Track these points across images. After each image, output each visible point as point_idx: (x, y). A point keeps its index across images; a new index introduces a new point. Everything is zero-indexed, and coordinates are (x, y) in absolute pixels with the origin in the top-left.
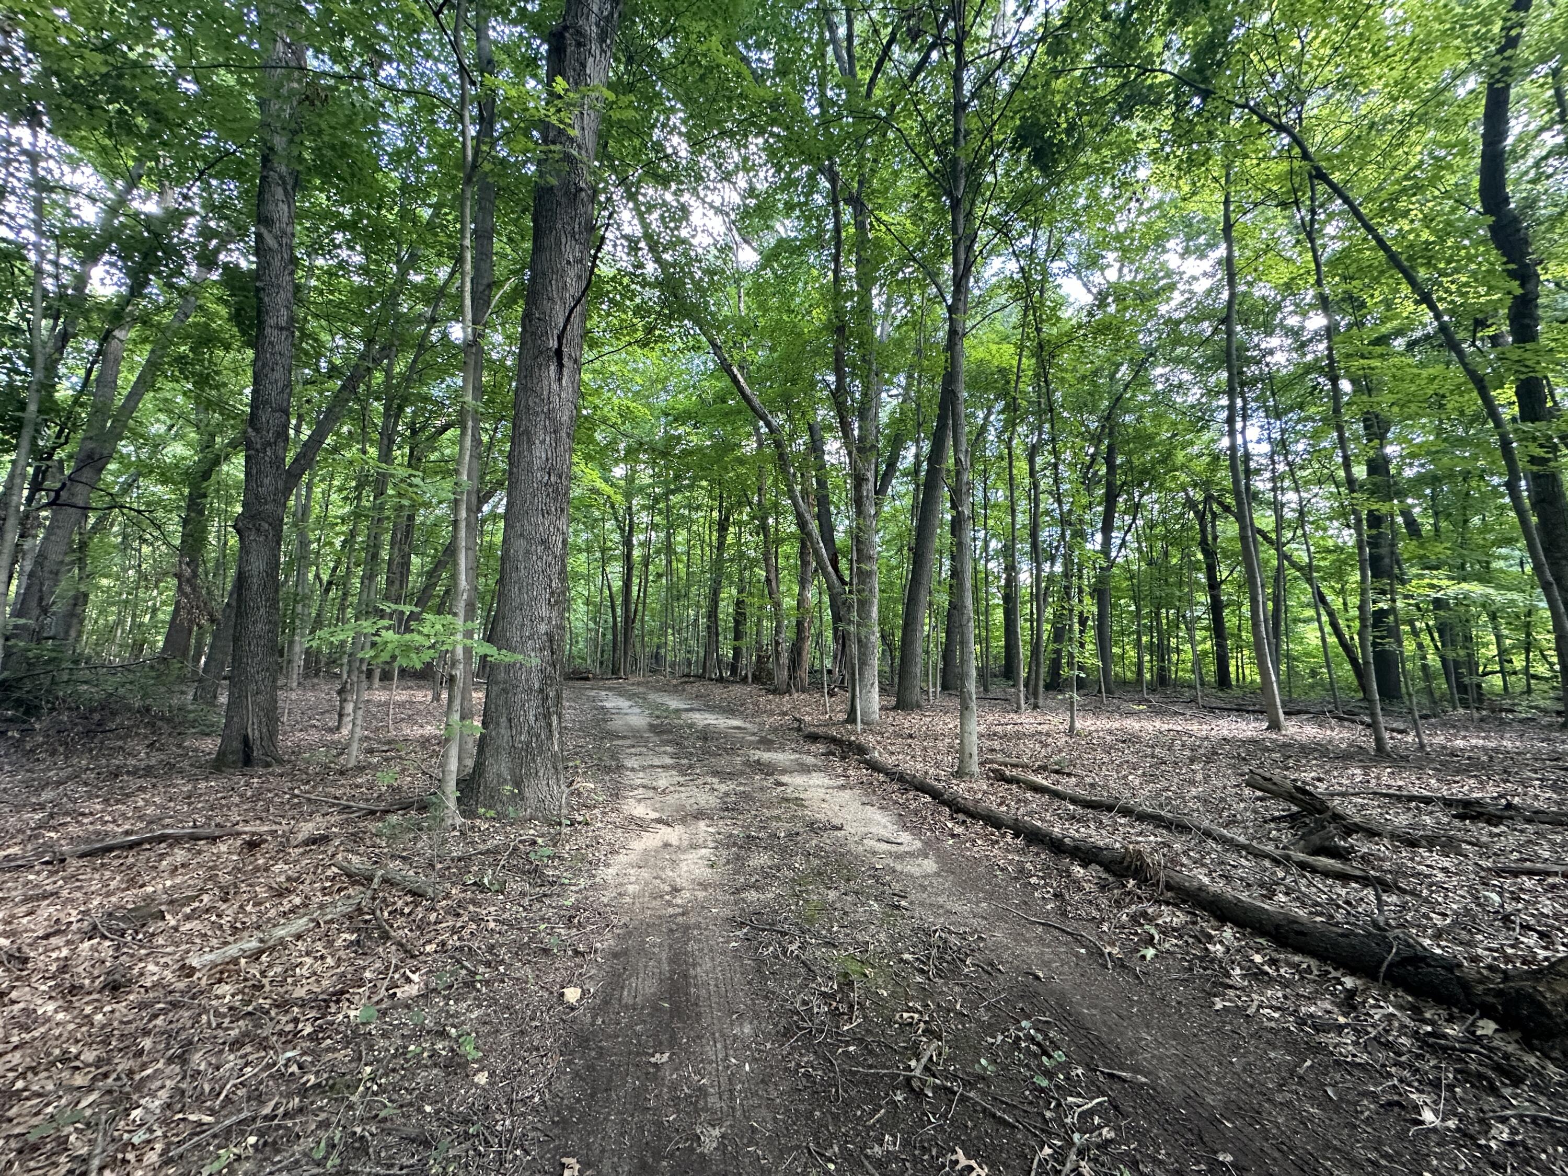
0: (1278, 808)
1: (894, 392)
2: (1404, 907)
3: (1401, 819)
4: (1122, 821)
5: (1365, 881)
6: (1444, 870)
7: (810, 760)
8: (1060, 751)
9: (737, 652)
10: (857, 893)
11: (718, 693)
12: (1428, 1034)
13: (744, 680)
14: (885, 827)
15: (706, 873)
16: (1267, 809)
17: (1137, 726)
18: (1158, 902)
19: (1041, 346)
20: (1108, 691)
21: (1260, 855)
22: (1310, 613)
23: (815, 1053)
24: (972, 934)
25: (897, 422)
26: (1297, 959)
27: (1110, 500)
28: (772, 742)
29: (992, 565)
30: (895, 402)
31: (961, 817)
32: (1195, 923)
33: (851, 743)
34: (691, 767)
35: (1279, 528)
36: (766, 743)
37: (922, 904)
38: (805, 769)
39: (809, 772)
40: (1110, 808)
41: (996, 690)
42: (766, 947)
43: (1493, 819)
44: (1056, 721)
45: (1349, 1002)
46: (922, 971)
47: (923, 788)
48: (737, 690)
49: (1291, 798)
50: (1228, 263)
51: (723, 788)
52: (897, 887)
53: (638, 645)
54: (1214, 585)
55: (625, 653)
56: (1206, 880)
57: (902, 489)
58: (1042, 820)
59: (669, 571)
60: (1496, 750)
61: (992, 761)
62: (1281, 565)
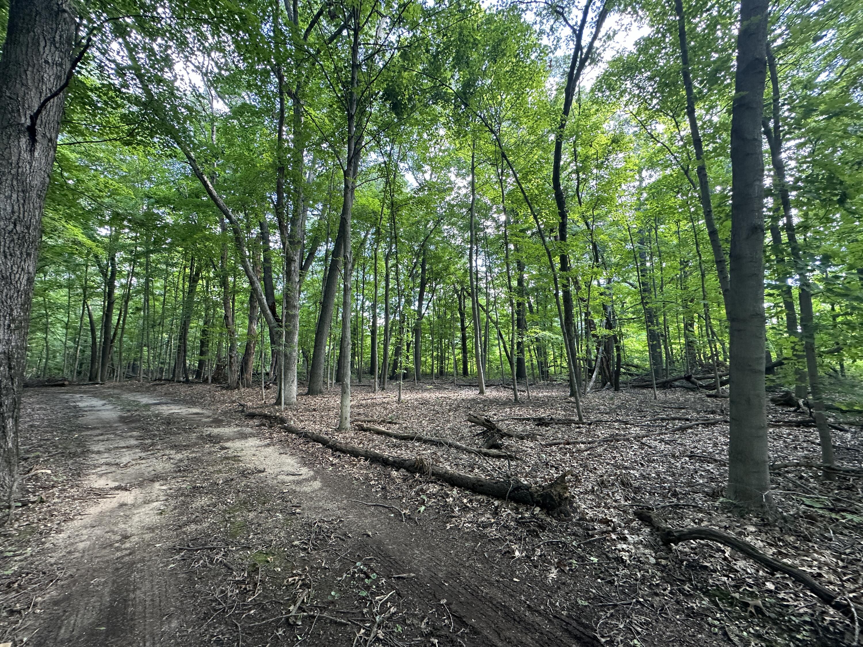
0: (479, 429)
1: (315, 213)
2: (517, 466)
3: (520, 428)
4: (417, 444)
5: (506, 457)
6: (531, 448)
7: (249, 430)
8: (393, 411)
9: (201, 363)
10: (268, 511)
11: (183, 390)
12: (520, 518)
13: (206, 381)
14: (293, 466)
15: (156, 519)
16: (475, 430)
17: (428, 396)
18: (428, 482)
19: (392, 204)
20: (418, 379)
21: (470, 452)
22: (497, 342)
23: (226, 623)
24: (336, 520)
25: (317, 230)
26: (479, 497)
27: (422, 286)
28: (222, 421)
29: (366, 314)
30: (316, 218)
31: (338, 453)
32: (442, 490)
33: (276, 417)
34: (153, 444)
35: (488, 305)
36: (217, 422)
37: (309, 509)
38: (243, 436)
39: (246, 438)
40: (412, 439)
41: (365, 381)
42: (198, 561)
43: (547, 425)
44: (392, 396)
45: (496, 513)
46: (305, 549)
47: (317, 440)
48: (199, 388)
49: (483, 425)
50: (472, 183)
51: (179, 456)
52: (295, 501)
53: (116, 359)
54: (463, 329)
55: (103, 365)
56: (448, 468)
57: (319, 268)
58: (380, 449)
59: (146, 306)
60: (550, 397)
61: (357, 420)
62: (487, 321)
